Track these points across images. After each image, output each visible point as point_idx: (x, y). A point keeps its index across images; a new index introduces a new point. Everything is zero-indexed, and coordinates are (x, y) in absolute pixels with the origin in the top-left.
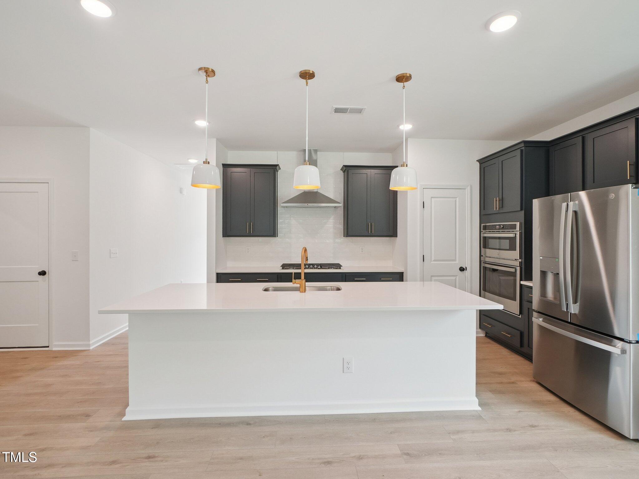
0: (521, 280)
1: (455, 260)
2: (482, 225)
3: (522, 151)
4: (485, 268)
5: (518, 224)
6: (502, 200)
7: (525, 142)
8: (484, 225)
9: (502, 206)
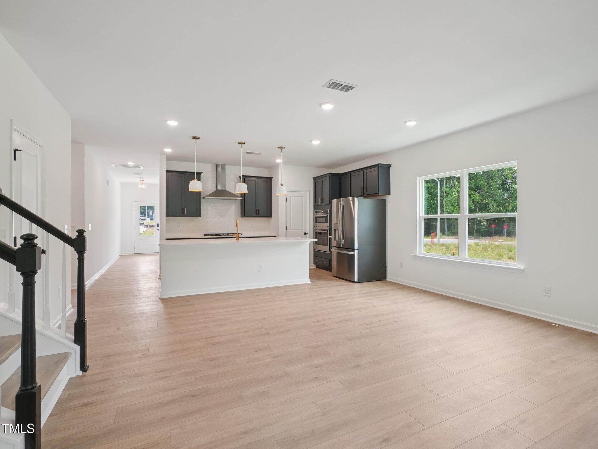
0: (329, 236)
1: (302, 229)
2: (315, 211)
3: (330, 177)
4: (316, 232)
5: (328, 210)
6: (323, 199)
7: (331, 174)
8: (316, 211)
9: (323, 202)
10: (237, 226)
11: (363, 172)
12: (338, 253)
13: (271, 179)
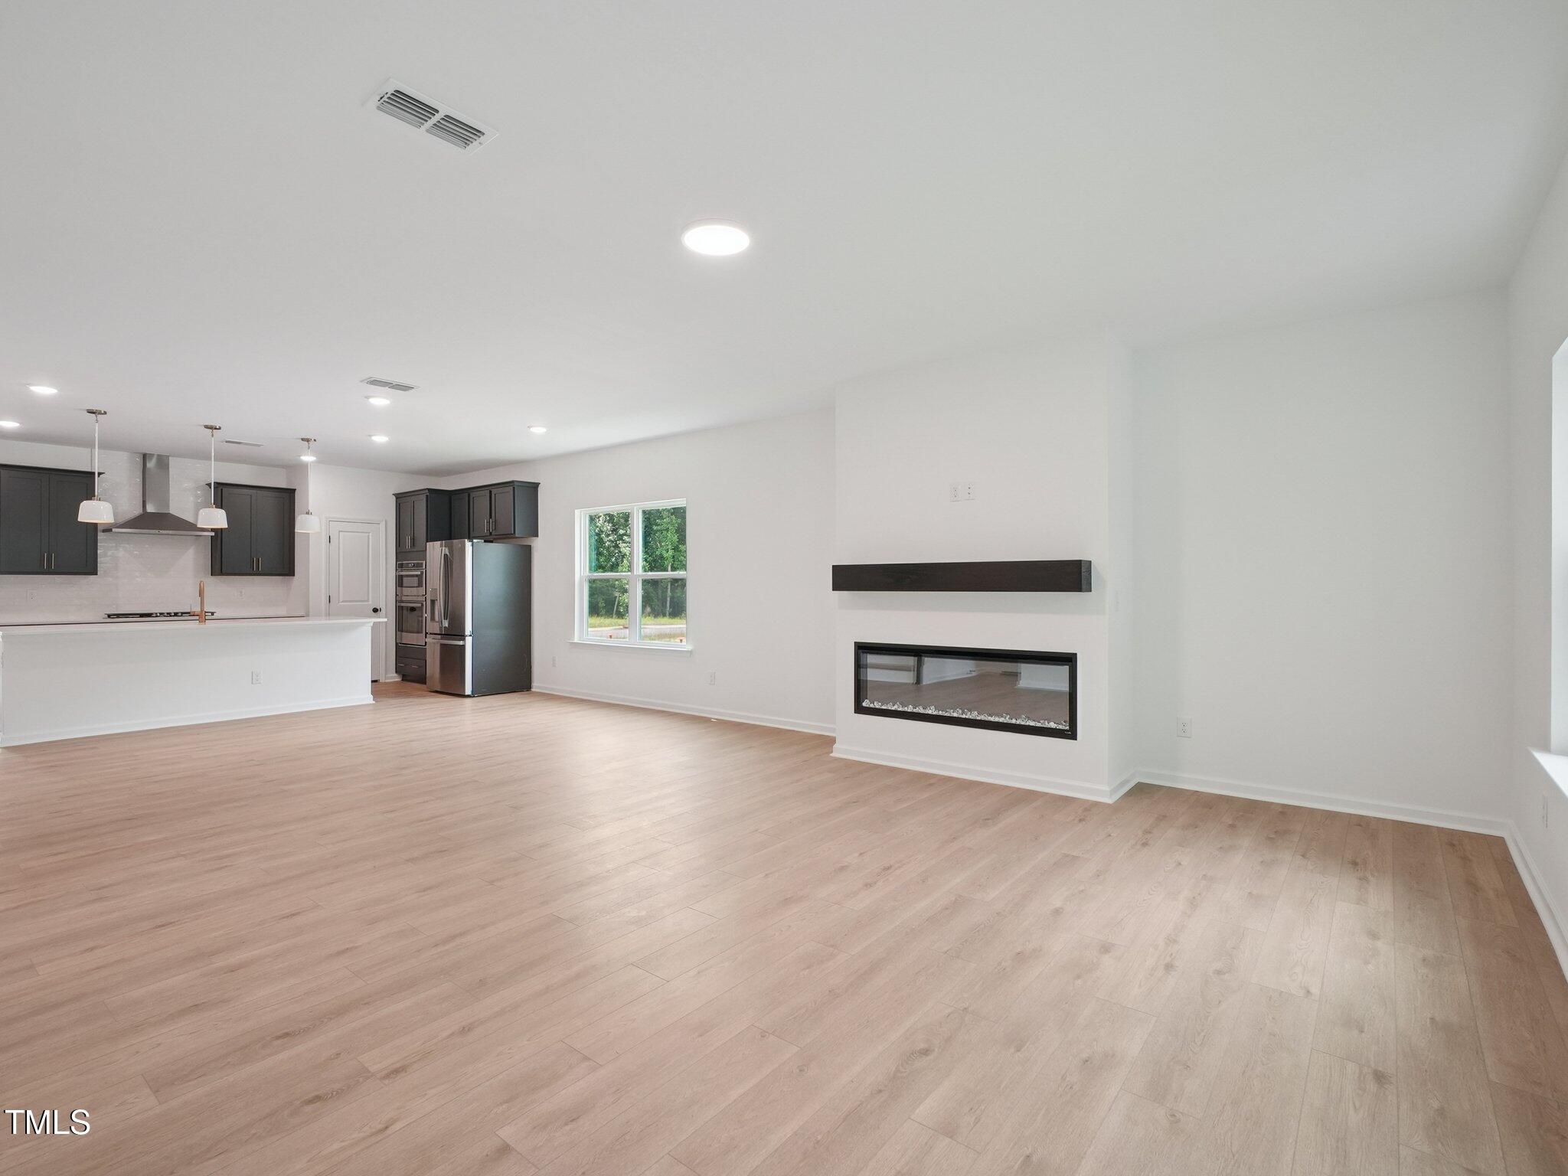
0: (425, 613)
1: (368, 601)
3: (427, 496)
4: (401, 607)
5: (424, 562)
6: (414, 539)
7: (433, 492)
8: (399, 563)
9: (413, 544)
10: (201, 593)
11: (491, 492)
12: (442, 645)
13: (291, 492)
